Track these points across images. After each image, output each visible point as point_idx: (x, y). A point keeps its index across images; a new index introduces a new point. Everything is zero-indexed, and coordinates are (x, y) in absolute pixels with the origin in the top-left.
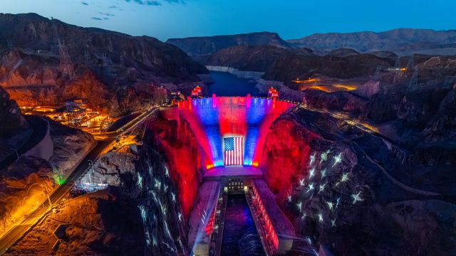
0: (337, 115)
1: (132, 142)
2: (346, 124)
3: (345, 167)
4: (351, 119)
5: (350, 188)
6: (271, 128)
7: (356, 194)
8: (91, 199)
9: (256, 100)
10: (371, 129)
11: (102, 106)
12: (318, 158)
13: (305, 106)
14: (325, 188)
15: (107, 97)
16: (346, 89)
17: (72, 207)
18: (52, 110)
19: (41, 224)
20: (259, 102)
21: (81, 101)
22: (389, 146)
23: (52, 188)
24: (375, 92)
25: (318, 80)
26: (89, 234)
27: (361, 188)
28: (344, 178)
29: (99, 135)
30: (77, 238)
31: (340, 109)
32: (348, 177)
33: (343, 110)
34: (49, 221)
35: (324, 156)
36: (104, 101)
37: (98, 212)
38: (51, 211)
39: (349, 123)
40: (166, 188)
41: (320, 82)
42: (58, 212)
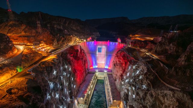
0: (143, 50)
1: (54, 57)
2: (146, 54)
3: (142, 73)
4: (148, 52)
5: (142, 82)
6: (116, 54)
7: (144, 85)
8: (26, 78)
9: (111, 43)
10: (155, 57)
11: (50, 44)
12: (132, 68)
13: (130, 46)
14: (132, 81)
15: (53, 40)
16: (151, 39)
17: (17, 81)
18: (32, 44)
19: (2, 87)
20: (113, 44)
21: (43, 41)
22: (162, 65)
23: (15, 73)
24: (160, 41)
25: (140, 35)
26: (20, 92)
27: (147, 83)
28: (141, 77)
29: (45, 54)
30: (15, 93)
31: (144, 48)
32: (142, 77)
33: (145, 48)
34: (6, 86)
35: (134, 67)
36: (51, 42)
37: (27, 84)
38: (9, 82)
39: (147, 54)
40: (68, 75)
41: (140, 36)
42: (11, 83)
